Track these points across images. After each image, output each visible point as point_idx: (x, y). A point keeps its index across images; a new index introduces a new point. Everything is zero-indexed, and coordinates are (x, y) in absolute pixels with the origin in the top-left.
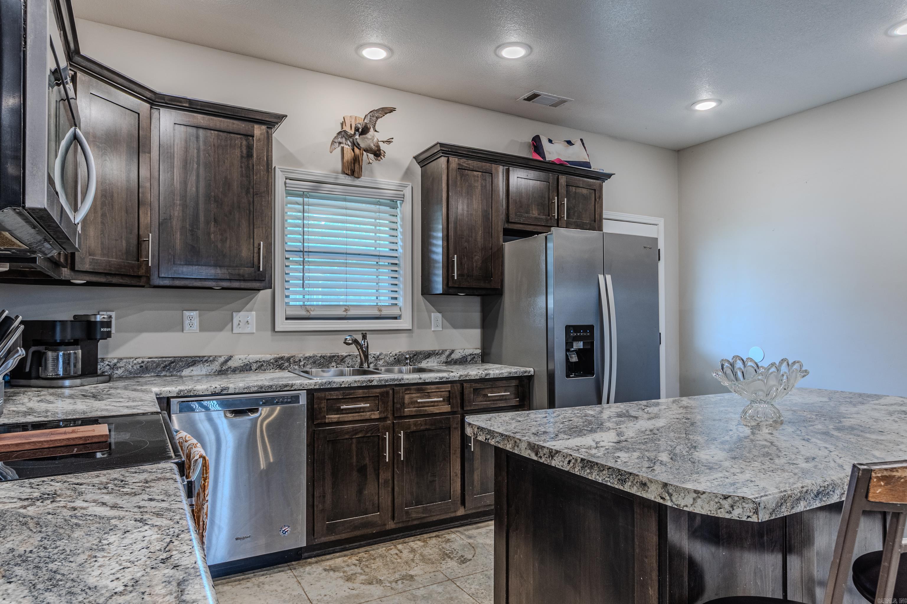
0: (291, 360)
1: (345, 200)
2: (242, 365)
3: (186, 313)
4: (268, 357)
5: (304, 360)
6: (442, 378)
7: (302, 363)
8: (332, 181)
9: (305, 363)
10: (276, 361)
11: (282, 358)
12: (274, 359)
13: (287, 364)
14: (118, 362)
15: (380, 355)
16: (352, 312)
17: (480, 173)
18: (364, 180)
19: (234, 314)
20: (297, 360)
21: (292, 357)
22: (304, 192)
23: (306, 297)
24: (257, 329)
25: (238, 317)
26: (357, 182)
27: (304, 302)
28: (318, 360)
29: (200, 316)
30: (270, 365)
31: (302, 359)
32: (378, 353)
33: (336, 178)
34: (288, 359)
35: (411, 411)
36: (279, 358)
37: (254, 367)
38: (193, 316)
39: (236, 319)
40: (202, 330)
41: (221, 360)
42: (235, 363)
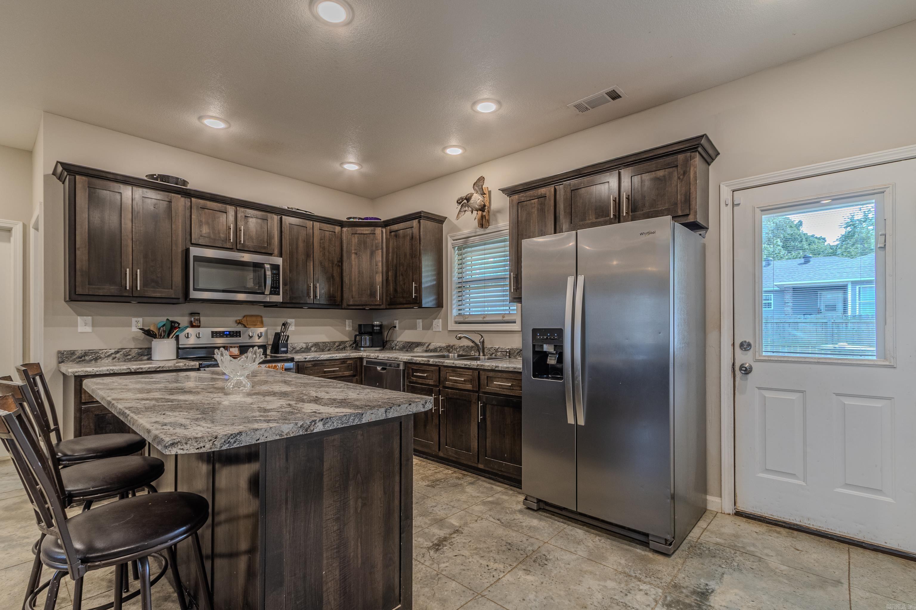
1: (485, 244)
3: (418, 320)
4: (444, 345)
7: (458, 350)
8: (473, 234)
11: (449, 346)
15: (498, 348)
16: (487, 319)
17: (537, 200)
18: (491, 229)
19: (433, 320)
22: (462, 246)
23: (471, 309)
24: (442, 329)
25: (435, 322)
26: (487, 231)
27: (470, 313)
29: (422, 322)
32: (497, 347)
33: (476, 232)
35: (449, 384)
37: (438, 350)
38: (420, 322)
39: (434, 323)
40: (423, 329)
41: (427, 345)
42: (431, 347)
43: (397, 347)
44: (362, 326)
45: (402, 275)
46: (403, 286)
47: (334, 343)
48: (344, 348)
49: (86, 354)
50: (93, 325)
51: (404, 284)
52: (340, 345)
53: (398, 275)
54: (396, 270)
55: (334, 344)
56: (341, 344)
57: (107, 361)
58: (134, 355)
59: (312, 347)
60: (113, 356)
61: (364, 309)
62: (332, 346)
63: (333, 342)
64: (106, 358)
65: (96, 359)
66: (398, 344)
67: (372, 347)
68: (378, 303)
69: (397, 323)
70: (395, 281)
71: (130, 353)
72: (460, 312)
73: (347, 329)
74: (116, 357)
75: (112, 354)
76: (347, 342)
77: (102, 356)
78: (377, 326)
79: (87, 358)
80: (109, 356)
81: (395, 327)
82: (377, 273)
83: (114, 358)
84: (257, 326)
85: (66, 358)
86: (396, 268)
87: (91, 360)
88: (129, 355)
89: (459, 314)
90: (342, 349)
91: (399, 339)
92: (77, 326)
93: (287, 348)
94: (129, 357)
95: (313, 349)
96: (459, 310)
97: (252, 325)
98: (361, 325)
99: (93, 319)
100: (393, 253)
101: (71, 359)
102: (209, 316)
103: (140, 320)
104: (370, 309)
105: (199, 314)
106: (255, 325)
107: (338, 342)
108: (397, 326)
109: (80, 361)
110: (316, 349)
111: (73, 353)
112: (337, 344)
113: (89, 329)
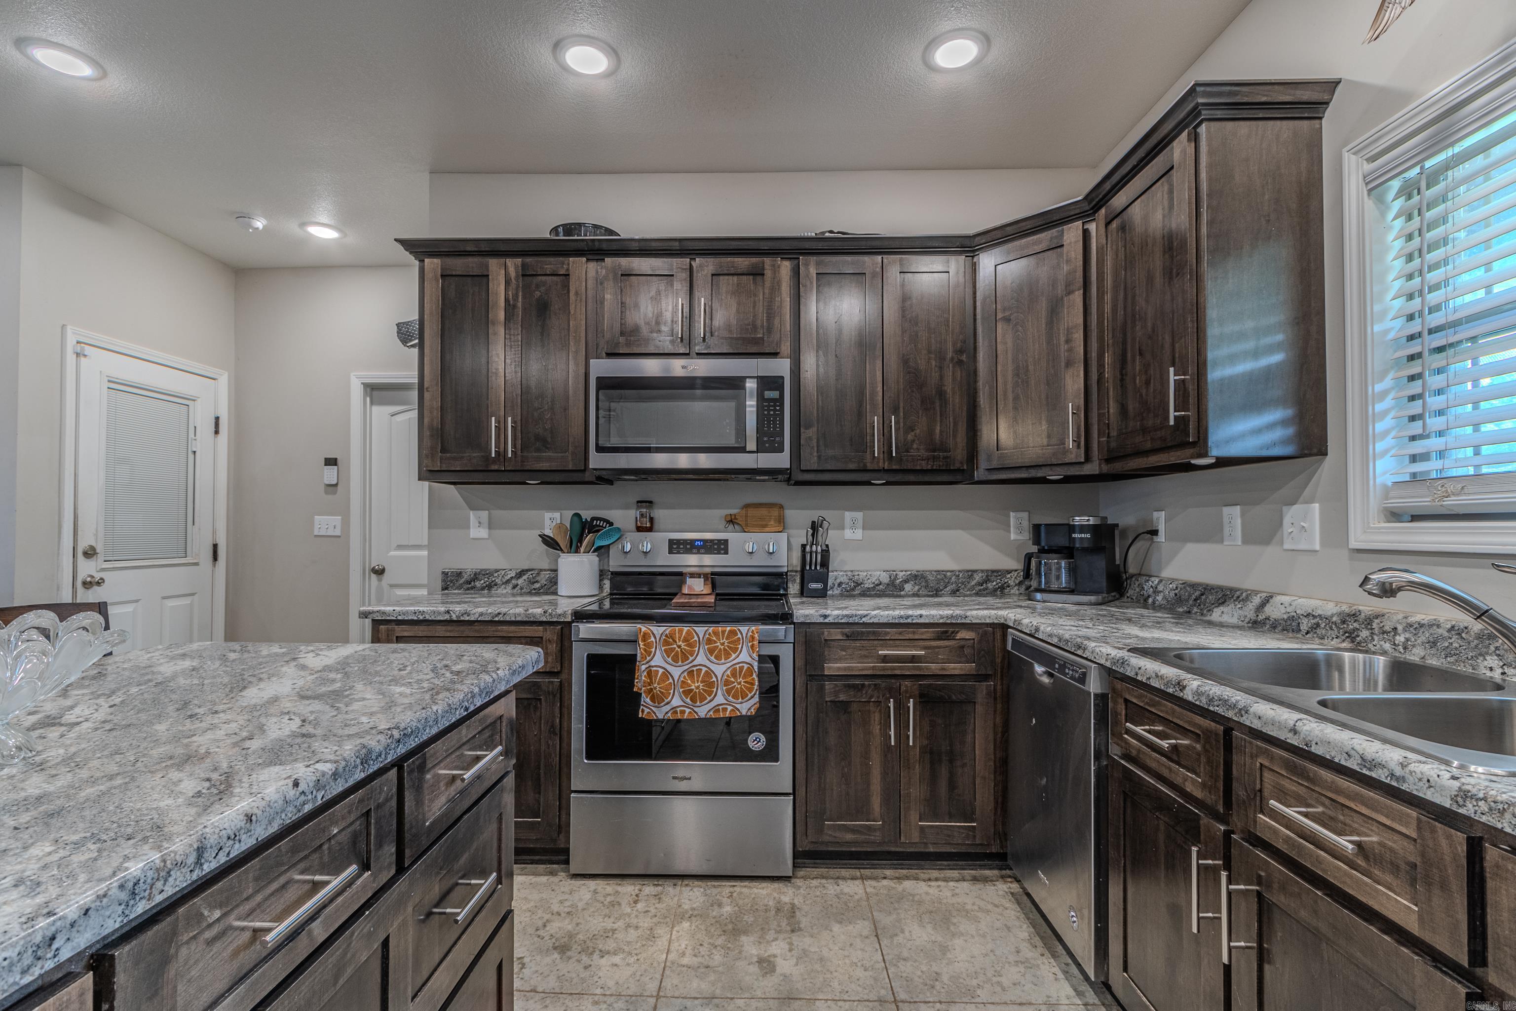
0: (1375, 625)
2: (1285, 617)
3: (1226, 510)
4: (1330, 609)
5: (1405, 630)
6: (1374, 764)
7: (1400, 639)
9: (1407, 640)
10: (1344, 622)
11: (1354, 616)
12: (1339, 614)
13: (1365, 633)
14: (1158, 584)
19: (1285, 508)
20: (1387, 628)
21: (1377, 617)
24: (1323, 543)
25: (1292, 514)
28: (1444, 639)
29: (1243, 515)
30: (1331, 629)
31: (1400, 628)
34: (1368, 622)
36: (1349, 615)
37: (1304, 627)
38: (1233, 516)
39: (1287, 521)
40: (1245, 541)
41: (1257, 600)
42: (1275, 611)
43: (1159, 598)
44: (1043, 529)
45: (1141, 354)
46: (1144, 392)
47: (971, 573)
48: (1002, 588)
49: (476, 576)
50: (491, 525)
51: (1148, 383)
52: (987, 580)
53: (1129, 355)
54: (1124, 343)
55: (971, 577)
56: (993, 578)
57: (505, 591)
58: (544, 582)
59: (906, 581)
60: (514, 582)
61: (1044, 481)
62: (963, 583)
63: (968, 571)
64: (503, 586)
65: (490, 587)
66: (1160, 588)
67: (1072, 592)
68: (1071, 458)
69: (1160, 519)
70: (1122, 380)
71: (538, 578)
72: (1419, 467)
73: (1013, 536)
74: (517, 585)
75: (512, 578)
76: (1009, 572)
77: (498, 581)
78: (1082, 529)
79: (478, 584)
80: (508, 582)
81: (1155, 533)
82: (1069, 364)
83: (515, 587)
84: (767, 529)
85: (451, 581)
86: (1125, 335)
87: (483, 589)
88: (537, 582)
89: (1414, 475)
90: (995, 590)
91: (1165, 574)
92: (468, 527)
93: (826, 584)
94: (537, 585)
95: (908, 587)
96: (1414, 459)
97: (757, 526)
98: (1040, 525)
99: (490, 514)
100: (1116, 288)
101: (457, 584)
102: (674, 508)
103: (557, 515)
104: (1067, 480)
105: (651, 502)
106: (765, 526)
107: (982, 571)
108: (1162, 528)
109: (468, 589)
110: (917, 588)
111: (459, 574)
112: (978, 577)
113: (483, 533)
